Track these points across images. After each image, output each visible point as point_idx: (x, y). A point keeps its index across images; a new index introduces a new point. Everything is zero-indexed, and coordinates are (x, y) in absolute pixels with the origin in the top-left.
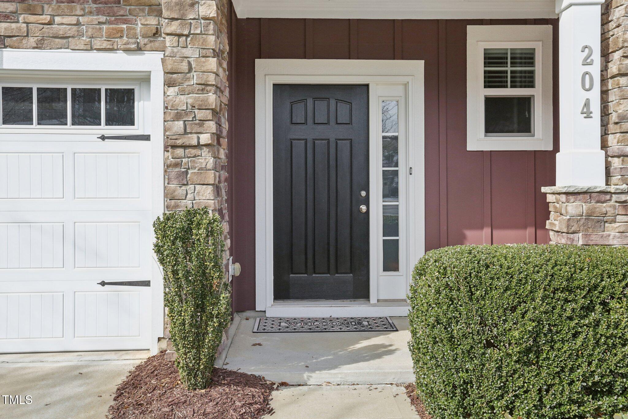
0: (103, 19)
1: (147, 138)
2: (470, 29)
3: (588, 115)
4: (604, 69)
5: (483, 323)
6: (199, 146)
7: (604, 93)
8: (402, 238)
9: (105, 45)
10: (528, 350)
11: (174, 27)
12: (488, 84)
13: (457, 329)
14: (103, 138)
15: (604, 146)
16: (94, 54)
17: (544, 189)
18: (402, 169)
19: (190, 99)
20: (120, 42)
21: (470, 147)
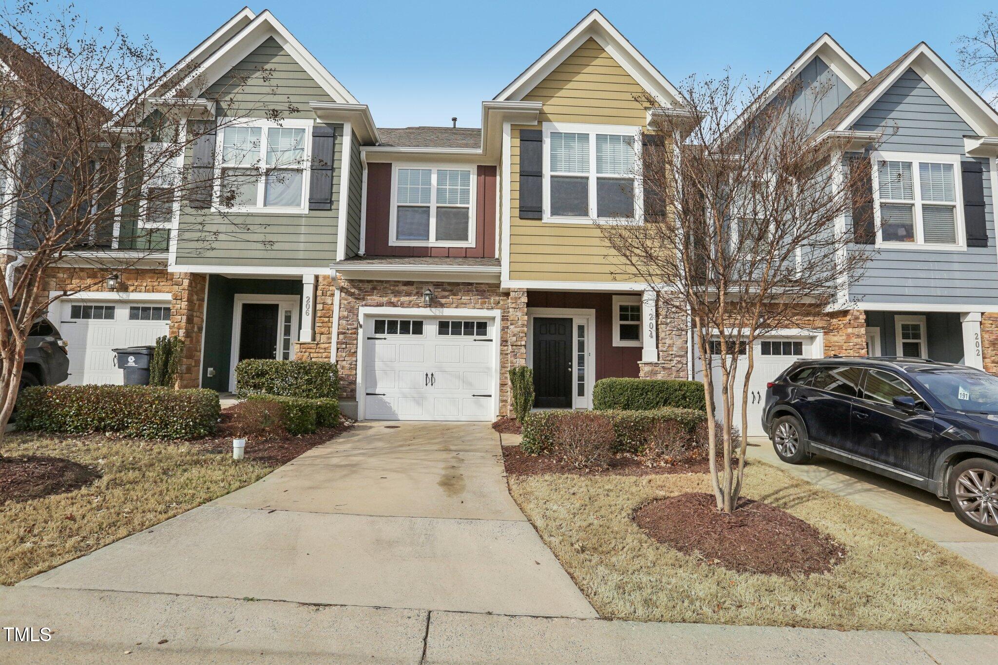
0: (479, 297)
1: (491, 340)
2: (614, 297)
3: (652, 337)
4: (657, 322)
5: (614, 397)
6: (521, 346)
7: (657, 329)
8: (586, 382)
9: (480, 307)
10: (625, 405)
11: (513, 305)
12: (621, 319)
13: (607, 400)
14: (475, 340)
15: (657, 347)
16: (475, 310)
17: (638, 362)
18: (586, 353)
19: (518, 329)
20: (485, 306)
21: (614, 345)
